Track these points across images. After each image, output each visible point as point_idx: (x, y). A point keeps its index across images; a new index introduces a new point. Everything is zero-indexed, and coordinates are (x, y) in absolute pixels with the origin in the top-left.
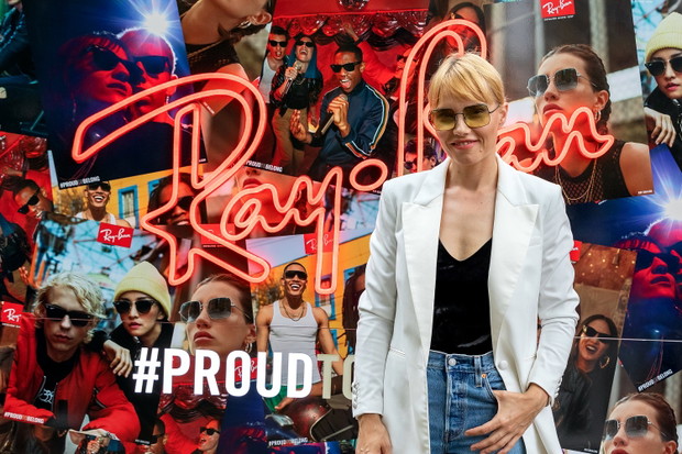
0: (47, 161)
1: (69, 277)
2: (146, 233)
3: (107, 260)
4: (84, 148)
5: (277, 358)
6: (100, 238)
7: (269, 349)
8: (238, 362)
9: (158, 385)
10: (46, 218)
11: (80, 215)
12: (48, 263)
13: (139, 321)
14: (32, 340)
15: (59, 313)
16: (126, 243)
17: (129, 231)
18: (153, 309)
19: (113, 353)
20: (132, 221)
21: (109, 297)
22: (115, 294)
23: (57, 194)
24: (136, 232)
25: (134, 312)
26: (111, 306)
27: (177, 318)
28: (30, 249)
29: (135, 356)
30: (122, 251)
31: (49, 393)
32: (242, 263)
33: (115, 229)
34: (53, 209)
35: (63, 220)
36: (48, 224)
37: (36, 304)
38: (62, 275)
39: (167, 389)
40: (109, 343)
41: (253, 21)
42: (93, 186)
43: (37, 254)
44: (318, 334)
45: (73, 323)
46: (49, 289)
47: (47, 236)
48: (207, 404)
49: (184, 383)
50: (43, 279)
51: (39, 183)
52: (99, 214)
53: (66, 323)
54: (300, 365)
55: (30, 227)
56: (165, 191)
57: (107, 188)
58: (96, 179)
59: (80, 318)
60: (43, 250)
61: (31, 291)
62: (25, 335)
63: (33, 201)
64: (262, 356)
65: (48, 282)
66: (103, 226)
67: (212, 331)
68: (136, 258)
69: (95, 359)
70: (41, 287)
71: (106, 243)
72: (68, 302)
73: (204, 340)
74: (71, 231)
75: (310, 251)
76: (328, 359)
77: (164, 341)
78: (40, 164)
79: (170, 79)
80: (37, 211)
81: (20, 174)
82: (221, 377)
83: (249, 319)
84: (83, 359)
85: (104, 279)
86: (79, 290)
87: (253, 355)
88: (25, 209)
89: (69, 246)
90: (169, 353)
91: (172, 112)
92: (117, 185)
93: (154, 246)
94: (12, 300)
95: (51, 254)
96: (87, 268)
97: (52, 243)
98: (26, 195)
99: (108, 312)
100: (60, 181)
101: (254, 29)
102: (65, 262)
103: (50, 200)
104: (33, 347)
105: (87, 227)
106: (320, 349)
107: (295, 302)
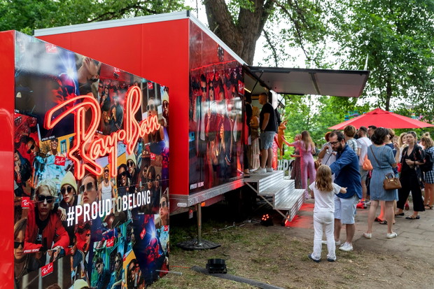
0: (37, 128)
1: (46, 181)
2: (70, 159)
3: (57, 172)
4: (51, 123)
5: (103, 201)
6: (55, 163)
7: (102, 200)
8: (94, 205)
9: (74, 221)
10: (37, 155)
11: (49, 153)
12: (38, 176)
13: (68, 196)
14: (34, 213)
15: (43, 198)
16: (63, 164)
17: (64, 159)
18: (72, 190)
19: (61, 211)
20: (65, 154)
21: (59, 188)
22: (61, 186)
23: (41, 144)
24: (67, 159)
25: (67, 193)
26: (60, 192)
27: (79, 193)
28: (32, 170)
29: (67, 212)
30: (63, 168)
31: (40, 236)
32: (94, 167)
33: (60, 158)
34: (40, 151)
35: (43, 156)
36: (38, 158)
37: (35, 196)
38: (43, 181)
39: (77, 223)
40: (60, 208)
41: (95, 78)
42: (52, 140)
43: (34, 172)
44: (112, 191)
45: (48, 202)
46: (39, 188)
47: (38, 163)
48: (88, 225)
49: (81, 218)
50: (37, 183)
51: (34, 139)
52: (55, 152)
53: (45, 203)
54: (108, 202)
55: (32, 160)
56: (75, 141)
57: (57, 141)
58: (54, 137)
59: (50, 199)
60: (36, 170)
61: (32, 190)
62: (31, 212)
63: (32, 148)
64: (100, 202)
65: (38, 185)
66: (57, 157)
67: (88, 196)
68: (66, 170)
69: (55, 216)
70: (36, 187)
71: (58, 164)
72: (45, 193)
73: (86, 200)
74: (46, 160)
75: (110, 162)
76: (114, 199)
77: (75, 203)
78: (34, 130)
79: (74, 96)
80: (34, 152)
81: (27, 134)
82: (90, 213)
83: (97, 190)
84: (51, 217)
85: (57, 181)
86: (49, 186)
87: (98, 203)
88: (30, 152)
89: (46, 167)
90: (77, 207)
91: (76, 110)
92: (61, 139)
93: (72, 164)
94: (25, 195)
95: (39, 171)
96: (52, 176)
97: (40, 166)
98: (30, 145)
99: (59, 194)
100: (42, 138)
101: (96, 80)
102: (44, 174)
103: (38, 147)
104: (34, 217)
105: (51, 158)
106: (113, 197)
107: (107, 181)
